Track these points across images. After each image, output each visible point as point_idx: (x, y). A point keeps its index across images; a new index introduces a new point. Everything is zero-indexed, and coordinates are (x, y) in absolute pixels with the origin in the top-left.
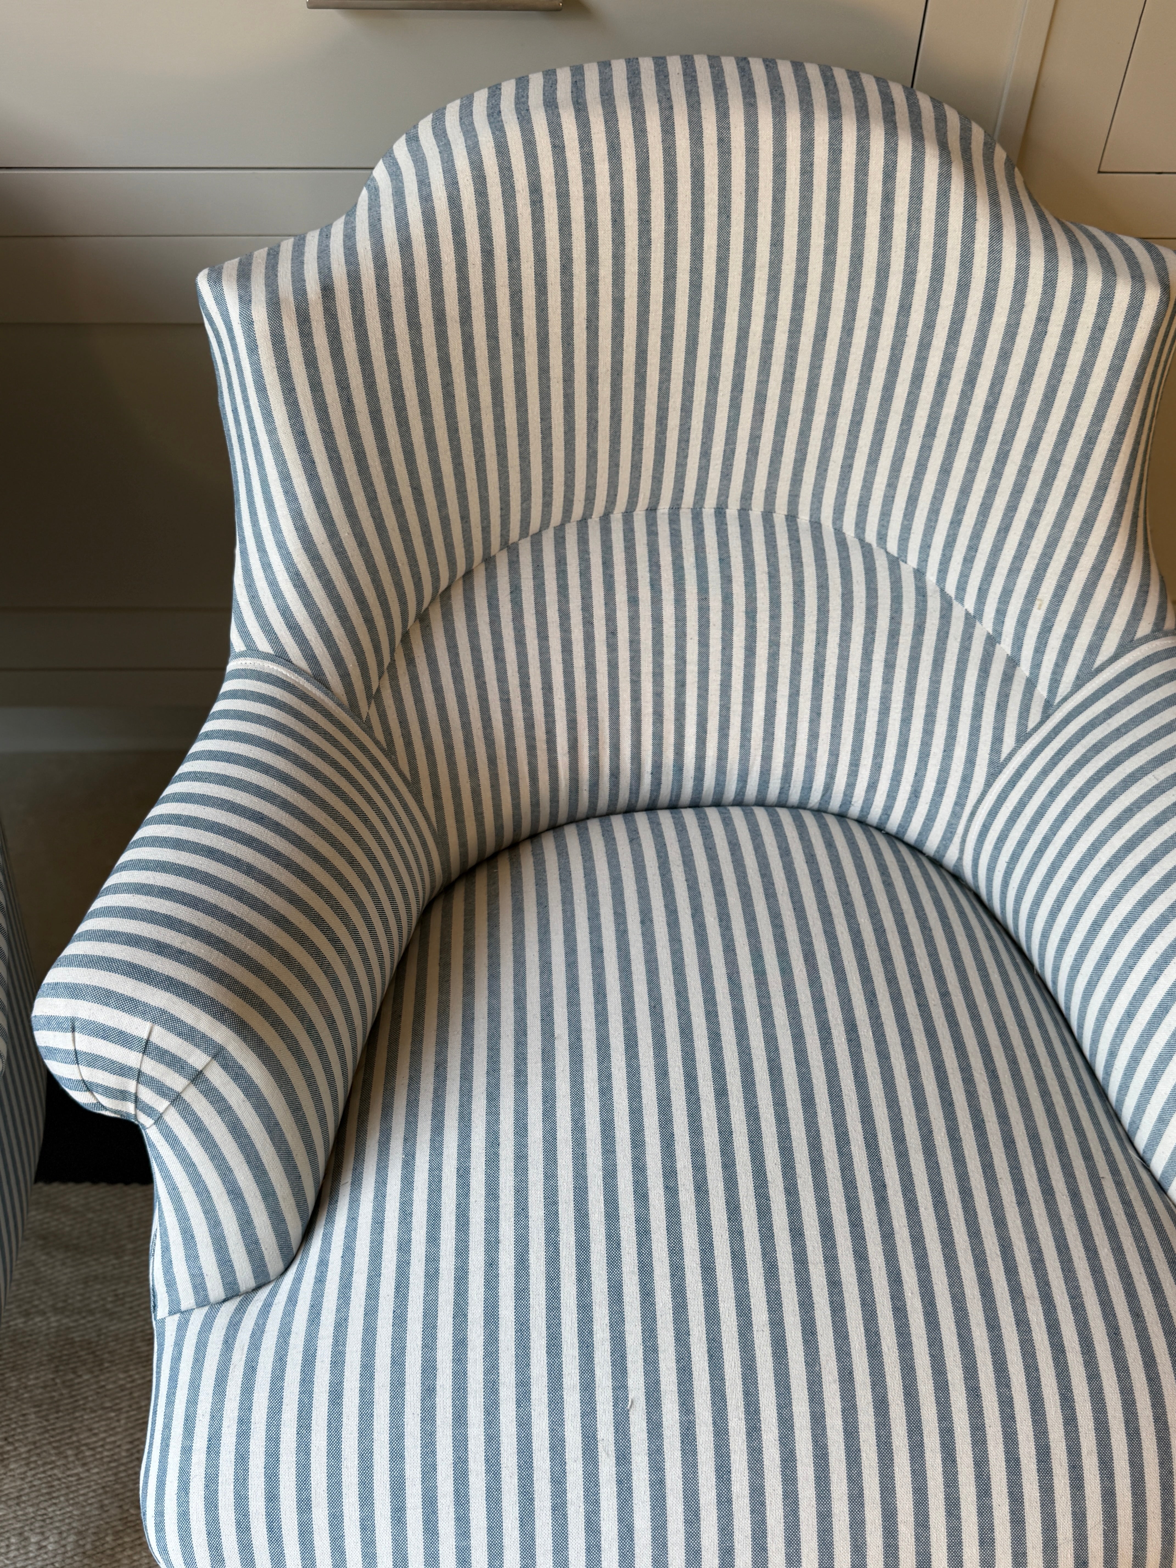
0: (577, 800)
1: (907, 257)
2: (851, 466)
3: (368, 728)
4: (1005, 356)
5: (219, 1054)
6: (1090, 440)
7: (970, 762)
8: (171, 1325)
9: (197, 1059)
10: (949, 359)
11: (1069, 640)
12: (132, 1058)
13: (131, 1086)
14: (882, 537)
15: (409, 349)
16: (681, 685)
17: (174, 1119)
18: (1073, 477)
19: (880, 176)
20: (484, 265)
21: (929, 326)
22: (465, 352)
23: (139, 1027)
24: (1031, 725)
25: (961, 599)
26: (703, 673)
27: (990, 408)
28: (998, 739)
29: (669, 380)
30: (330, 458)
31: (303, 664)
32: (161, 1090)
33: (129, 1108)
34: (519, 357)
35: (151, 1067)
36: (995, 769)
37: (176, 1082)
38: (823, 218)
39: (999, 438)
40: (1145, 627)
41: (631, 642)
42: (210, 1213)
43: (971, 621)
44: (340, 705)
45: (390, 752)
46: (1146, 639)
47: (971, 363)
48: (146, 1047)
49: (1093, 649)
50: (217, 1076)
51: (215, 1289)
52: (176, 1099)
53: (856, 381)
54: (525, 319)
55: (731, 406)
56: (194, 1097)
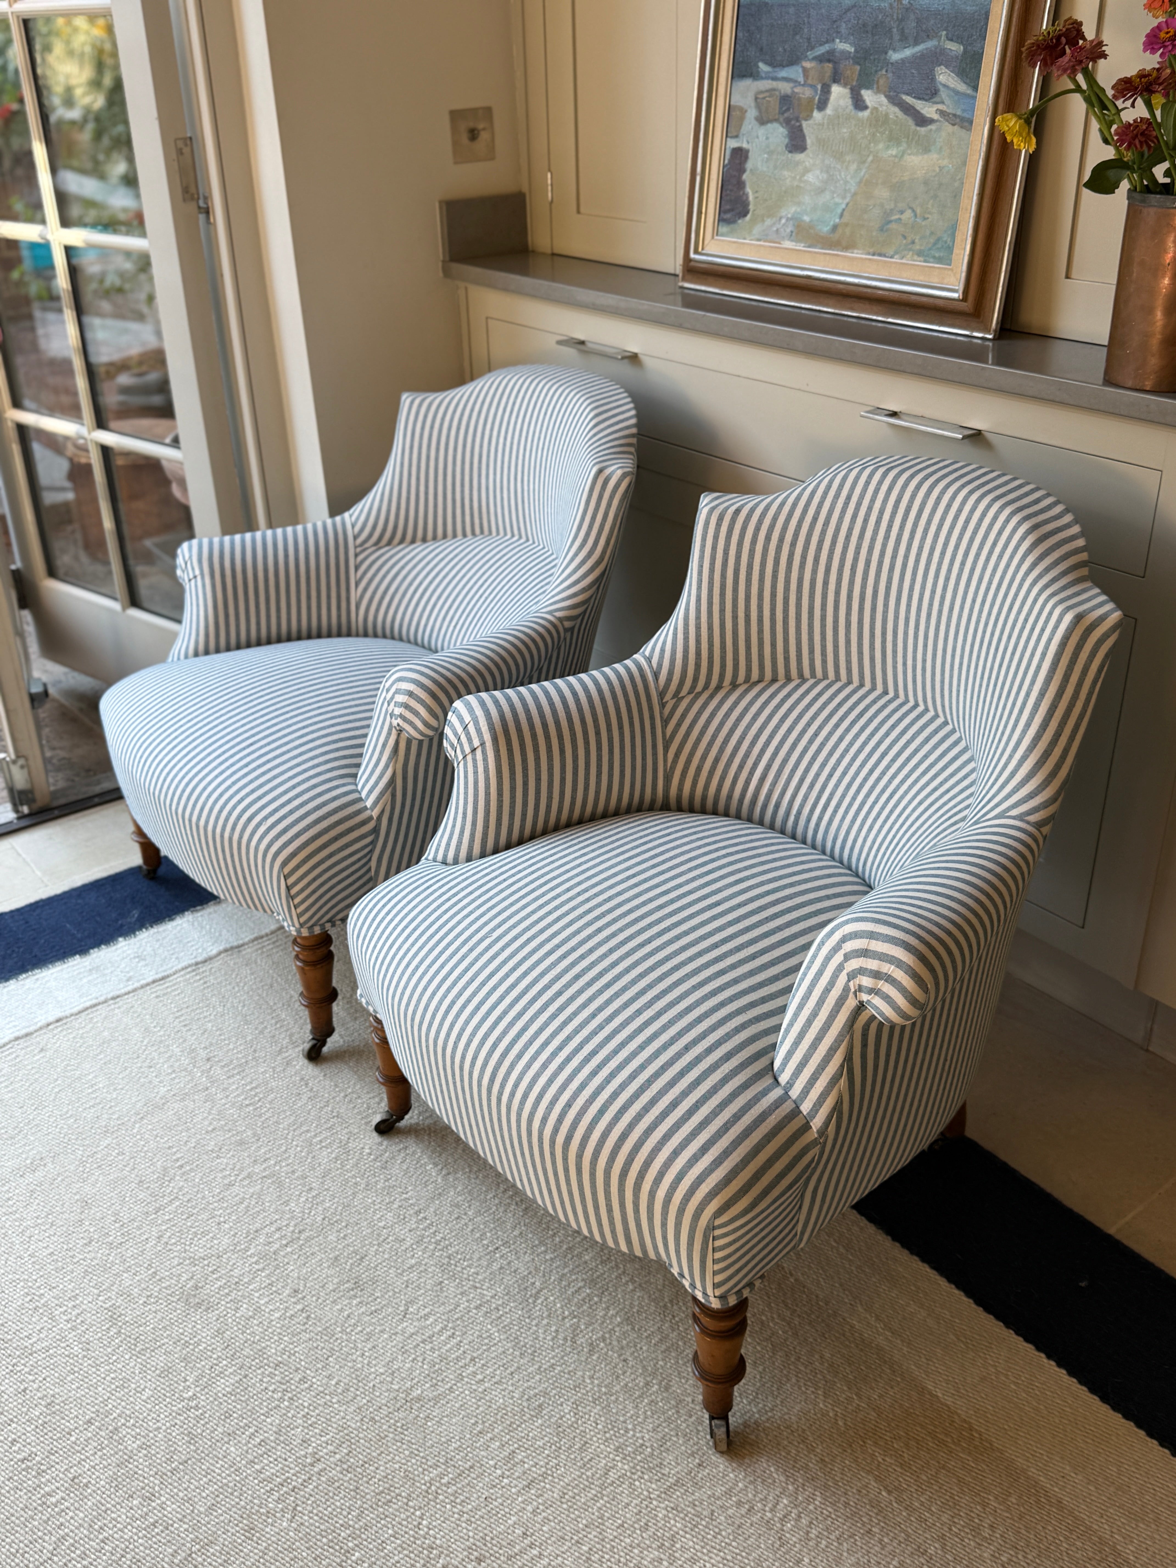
0: (753, 809)
3: (663, 705)
5: (483, 745)
9: (476, 743)
12: (460, 730)
13: (455, 743)
15: (761, 548)
20: (811, 523)
22: (788, 559)
23: (467, 719)
30: (709, 582)
31: (655, 665)
33: (454, 757)
34: (815, 571)
35: (463, 738)
37: (467, 749)
40: (1014, 812)
44: (657, 688)
45: (665, 722)
46: (1008, 817)
48: (465, 728)
50: (479, 755)
52: (465, 758)
54: (822, 554)
56: (469, 760)
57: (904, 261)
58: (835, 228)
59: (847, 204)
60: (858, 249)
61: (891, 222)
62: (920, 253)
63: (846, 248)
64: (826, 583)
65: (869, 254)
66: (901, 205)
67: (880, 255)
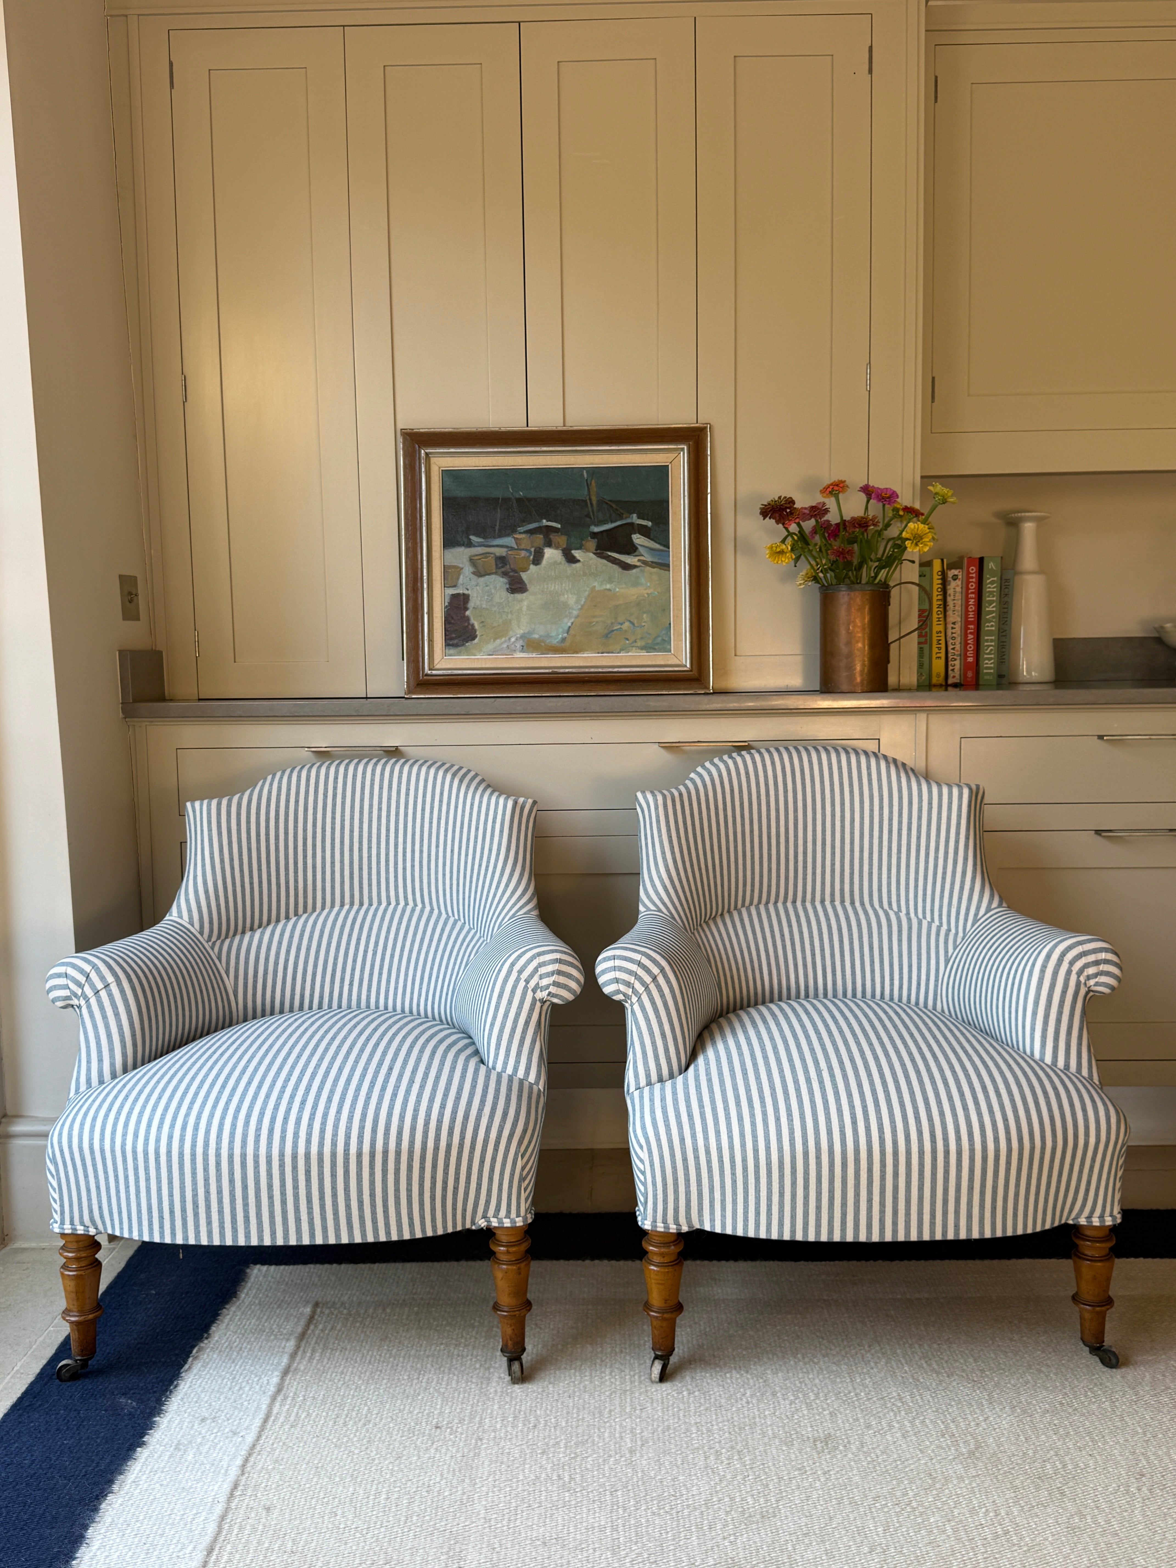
1: (879, 791)
2: (872, 873)
4: (920, 818)
5: (662, 970)
6: (957, 842)
7: (938, 963)
8: (636, 1094)
9: (656, 971)
10: (900, 823)
11: (967, 914)
12: (634, 967)
13: (632, 979)
14: (890, 904)
16: (813, 955)
17: (645, 998)
18: (954, 856)
19: (865, 768)
21: (891, 812)
23: (637, 957)
24: (958, 943)
25: (925, 917)
26: (822, 950)
27: (919, 838)
28: (946, 952)
29: (797, 840)
32: (643, 983)
33: (629, 992)
34: (743, 825)
35: (641, 972)
36: (947, 962)
37: (648, 979)
38: (848, 782)
39: (924, 848)
40: (995, 904)
41: (791, 939)
42: (654, 1043)
43: (930, 925)
44: (682, 927)
45: (700, 948)
46: (995, 908)
47: (908, 823)
48: (639, 964)
49: (976, 914)
50: (661, 980)
51: (654, 1077)
52: (647, 988)
53: (868, 836)
55: (822, 851)
56: (652, 987)
57: (630, 654)
58: (564, 639)
59: (572, 623)
60: (587, 651)
61: (613, 631)
62: (642, 648)
63: (577, 652)
64: (752, 831)
65: (598, 653)
66: (620, 620)
67: (607, 653)
